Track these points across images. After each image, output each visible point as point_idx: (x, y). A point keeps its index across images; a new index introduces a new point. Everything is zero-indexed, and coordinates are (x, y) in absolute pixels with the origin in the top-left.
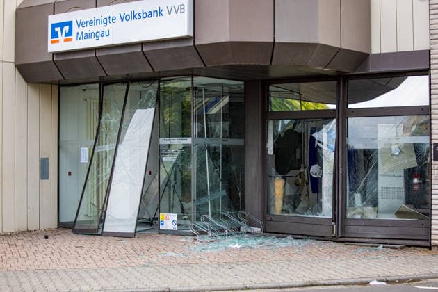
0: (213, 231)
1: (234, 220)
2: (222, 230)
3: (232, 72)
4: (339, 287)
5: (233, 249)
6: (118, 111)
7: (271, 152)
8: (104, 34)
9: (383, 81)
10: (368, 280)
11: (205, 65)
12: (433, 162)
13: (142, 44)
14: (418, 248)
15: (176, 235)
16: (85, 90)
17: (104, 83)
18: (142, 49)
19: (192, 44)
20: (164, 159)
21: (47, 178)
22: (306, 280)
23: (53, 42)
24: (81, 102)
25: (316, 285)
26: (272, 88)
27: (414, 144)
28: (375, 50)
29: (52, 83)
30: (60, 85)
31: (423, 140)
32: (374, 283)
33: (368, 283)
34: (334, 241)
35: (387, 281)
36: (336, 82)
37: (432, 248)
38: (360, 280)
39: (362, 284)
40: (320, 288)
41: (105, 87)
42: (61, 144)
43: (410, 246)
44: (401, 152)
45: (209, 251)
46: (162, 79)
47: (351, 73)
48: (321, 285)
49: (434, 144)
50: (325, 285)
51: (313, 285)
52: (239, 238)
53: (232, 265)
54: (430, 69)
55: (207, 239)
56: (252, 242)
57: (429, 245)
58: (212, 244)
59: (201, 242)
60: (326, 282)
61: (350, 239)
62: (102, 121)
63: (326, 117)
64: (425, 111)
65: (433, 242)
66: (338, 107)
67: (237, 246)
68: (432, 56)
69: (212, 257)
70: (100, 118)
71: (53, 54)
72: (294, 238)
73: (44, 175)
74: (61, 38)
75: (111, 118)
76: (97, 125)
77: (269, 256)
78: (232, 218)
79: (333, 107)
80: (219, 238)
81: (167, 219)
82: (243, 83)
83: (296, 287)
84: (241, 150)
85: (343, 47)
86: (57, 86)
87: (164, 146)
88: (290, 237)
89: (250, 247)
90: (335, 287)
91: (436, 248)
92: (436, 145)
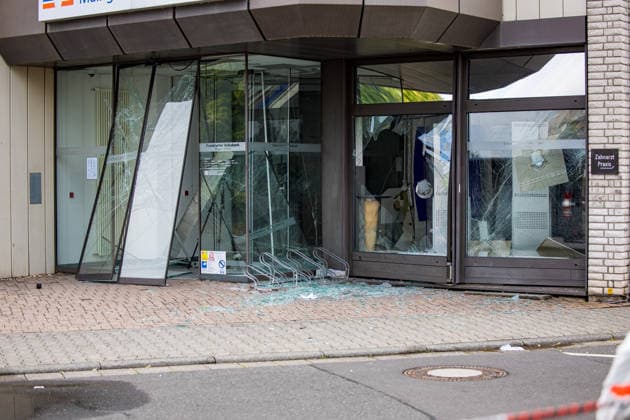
0: (276, 275)
1: (307, 259)
2: (290, 275)
3: (304, 48)
4: (457, 353)
5: (304, 301)
6: (141, 106)
7: (359, 162)
9: (519, 60)
10: (498, 344)
11: (264, 37)
12: (591, 176)
13: (174, 8)
14: (569, 299)
15: (225, 282)
16: (92, 75)
18: (174, 16)
19: (245, 8)
20: (206, 173)
21: (40, 202)
22: (410, 345)
23: (45, 7)
24: (88, 92)
25: (424, 352)
26: (360, 71)
27: (563, 150)
28: (509, 16)
29: (44, 66)
30: (56, 68)
31: (576, 144)
32: (506, 348)
33: (497, 348)
34: (450, 289)
35: (525, 346)
36: (452, 62)
37: (590, 299)
38: (486, 344)
39: (489, 349)
40: (429, 355)
41: (121, 71)
42: (59, 153)
43: (557, 296)
44: (545, 162)
45: (271, 304)
46: (203, 58)
47: (474, 48)
48: (431, 351)
49: (593, 150)
50: (436, 351)
51: (419, 352)
52: (314, 286)
53: (305, 324)
54: (586, 43)
55: (269, 286)
56: (333, 291)
57: (584, 294)
58: (276, 293)
59: (261, 292)
60: (438, 348)
61: (472, 287)
62: (117, 119)
63: (437, 112)
64: (579, 103)
65: (590, 289)
66: (455, 97)
67: (312, 296)
68: (589, 25)
69: (276, 312)
70: (114, 115)
71: (47, 23)
72: (393, 286)
73: (35, 197)
75: (131, 116)
76: (110, 125)
77: (358, 311)
78: (304, 256)
79: (448, 97)
80: (286, 285)
81: (212, 258)
82: (319, 63)
83: (395, 354)
84: (317, 160)
85: (462, 12)
86: (52, 71)
87: (207, 154)
88: (386, 284)
89: (331, 299)
90: (451, 354)
91: (595, 299)
92: (595, 152)
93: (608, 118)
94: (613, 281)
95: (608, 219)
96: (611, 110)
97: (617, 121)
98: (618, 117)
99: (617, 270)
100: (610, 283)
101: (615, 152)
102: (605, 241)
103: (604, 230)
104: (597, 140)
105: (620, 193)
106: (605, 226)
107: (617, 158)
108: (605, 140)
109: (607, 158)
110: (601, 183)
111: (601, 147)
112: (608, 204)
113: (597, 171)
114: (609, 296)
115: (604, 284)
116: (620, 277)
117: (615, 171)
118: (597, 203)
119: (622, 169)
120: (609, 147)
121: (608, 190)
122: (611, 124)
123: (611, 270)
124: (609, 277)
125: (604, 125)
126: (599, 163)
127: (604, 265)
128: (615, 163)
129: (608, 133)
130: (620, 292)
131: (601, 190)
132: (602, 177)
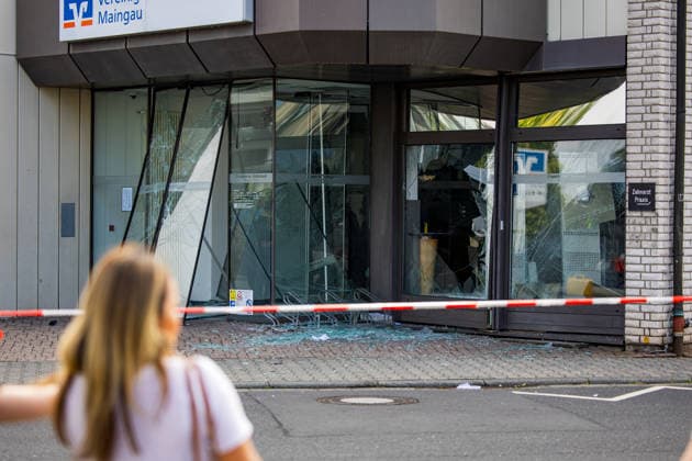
6: (172, 132)
8: (136, 15)
10: (456, 382)
12: (628, 213)
13: (188, 31)
14: (605, 348)
15: (251, 323)
16: (134, 97)
17: (157, 87)
18: (187, 40)
19: (251, 34)
20: (236, 206)
21: (72, 234)
23: (66, 26)
25: (375, 386)
28: (554, 35)
30: (94, 90)
31: (617, 178)
32: (466, 386)
33: (455, 386)
34: (491, 336)
36: (496, 86)
37: (627, 348)
38: (443, 382)
39: (445, 386)
41: (157, 93)
42: (96, 182)
43: (596, 345)
44: (591, 196)
45: (274, 343)
46: (235, 82)
47: (514, 72)
49: (630, 184)
50: (387, 386)
54: (626, 66)
55: (289, 327)
56: (355, 334)
57: (621, 343)
58: (290, 334)
59: (274, 332)
62: (152, 147)
64: (617, 132)
65: (627, 337)
66: (498, 125)
67: (324, 337)
68: (629, 46)
70: (149, 142)
71: (70, 43)
72: (435, 331)
73: (67, 228)
74: (78, 19)
75: (162, 145)
79: (492, 124)
81: (240, 298)
82: (368, 87)
85: (484, 34)
86: (89, 92)
87: (238, 186)
88: (426, 328)
89: (343, 340)
91: (632, 348)
92: (633, 186)
93: (646, 149)
94: (649, 329)
95: (645, 260)
96: (648, 140)
97: (654, 152)
98: (655, 148)
99: (654, 317)
100: (647, 331)
101: (652, 186)
102: (641, 284)
103: (641, 272)
104: (635, 174)
105: (656, 231)
106: (641, 268)
107: (653, 193)
108: (642, 173)
109: (644, 192)
110: (638, 220)
111: (638, 181)
112: (645, 244)
113: (634, 207)
114: (646, 345)
115: (640, 332)
116: (658, 325)
117: (652, 208)
118: (634, 243)
119: (659, 205)
120: (646, 180)
121: (645, 229)
122: (648, 156)
123: (647, 317)
124: (645, 324)
125: (642, 157)
126: (636, 199)
127: (640, 311)
128: (652, 198)
129: (646, 165)
130: (657, 341)
131: (638, 228)
132: (638, 214)
